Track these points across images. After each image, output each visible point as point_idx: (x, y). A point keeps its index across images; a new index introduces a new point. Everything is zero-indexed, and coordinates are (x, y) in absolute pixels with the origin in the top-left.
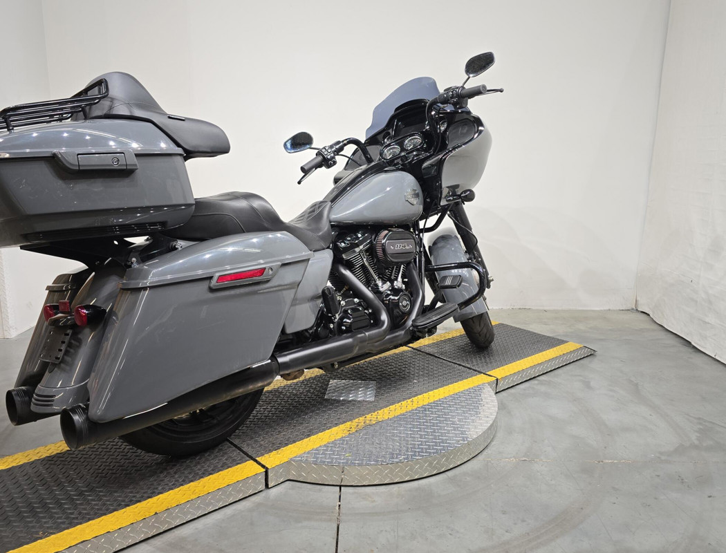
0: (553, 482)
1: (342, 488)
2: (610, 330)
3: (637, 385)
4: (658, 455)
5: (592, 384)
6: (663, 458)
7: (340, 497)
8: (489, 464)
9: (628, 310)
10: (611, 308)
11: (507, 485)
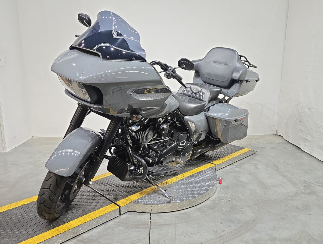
0: (242, 210)
1: (151, 214)
2: (266, 143)
3: (278, 167)
4: (287, 197)
5: (259, 167)
6: (289, 198)
7: (151, 218)
8: (215, 202)
9: (274, 135)
10: (266, 134)
11: (223, 211)
